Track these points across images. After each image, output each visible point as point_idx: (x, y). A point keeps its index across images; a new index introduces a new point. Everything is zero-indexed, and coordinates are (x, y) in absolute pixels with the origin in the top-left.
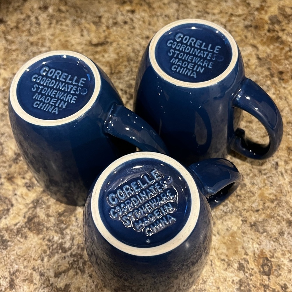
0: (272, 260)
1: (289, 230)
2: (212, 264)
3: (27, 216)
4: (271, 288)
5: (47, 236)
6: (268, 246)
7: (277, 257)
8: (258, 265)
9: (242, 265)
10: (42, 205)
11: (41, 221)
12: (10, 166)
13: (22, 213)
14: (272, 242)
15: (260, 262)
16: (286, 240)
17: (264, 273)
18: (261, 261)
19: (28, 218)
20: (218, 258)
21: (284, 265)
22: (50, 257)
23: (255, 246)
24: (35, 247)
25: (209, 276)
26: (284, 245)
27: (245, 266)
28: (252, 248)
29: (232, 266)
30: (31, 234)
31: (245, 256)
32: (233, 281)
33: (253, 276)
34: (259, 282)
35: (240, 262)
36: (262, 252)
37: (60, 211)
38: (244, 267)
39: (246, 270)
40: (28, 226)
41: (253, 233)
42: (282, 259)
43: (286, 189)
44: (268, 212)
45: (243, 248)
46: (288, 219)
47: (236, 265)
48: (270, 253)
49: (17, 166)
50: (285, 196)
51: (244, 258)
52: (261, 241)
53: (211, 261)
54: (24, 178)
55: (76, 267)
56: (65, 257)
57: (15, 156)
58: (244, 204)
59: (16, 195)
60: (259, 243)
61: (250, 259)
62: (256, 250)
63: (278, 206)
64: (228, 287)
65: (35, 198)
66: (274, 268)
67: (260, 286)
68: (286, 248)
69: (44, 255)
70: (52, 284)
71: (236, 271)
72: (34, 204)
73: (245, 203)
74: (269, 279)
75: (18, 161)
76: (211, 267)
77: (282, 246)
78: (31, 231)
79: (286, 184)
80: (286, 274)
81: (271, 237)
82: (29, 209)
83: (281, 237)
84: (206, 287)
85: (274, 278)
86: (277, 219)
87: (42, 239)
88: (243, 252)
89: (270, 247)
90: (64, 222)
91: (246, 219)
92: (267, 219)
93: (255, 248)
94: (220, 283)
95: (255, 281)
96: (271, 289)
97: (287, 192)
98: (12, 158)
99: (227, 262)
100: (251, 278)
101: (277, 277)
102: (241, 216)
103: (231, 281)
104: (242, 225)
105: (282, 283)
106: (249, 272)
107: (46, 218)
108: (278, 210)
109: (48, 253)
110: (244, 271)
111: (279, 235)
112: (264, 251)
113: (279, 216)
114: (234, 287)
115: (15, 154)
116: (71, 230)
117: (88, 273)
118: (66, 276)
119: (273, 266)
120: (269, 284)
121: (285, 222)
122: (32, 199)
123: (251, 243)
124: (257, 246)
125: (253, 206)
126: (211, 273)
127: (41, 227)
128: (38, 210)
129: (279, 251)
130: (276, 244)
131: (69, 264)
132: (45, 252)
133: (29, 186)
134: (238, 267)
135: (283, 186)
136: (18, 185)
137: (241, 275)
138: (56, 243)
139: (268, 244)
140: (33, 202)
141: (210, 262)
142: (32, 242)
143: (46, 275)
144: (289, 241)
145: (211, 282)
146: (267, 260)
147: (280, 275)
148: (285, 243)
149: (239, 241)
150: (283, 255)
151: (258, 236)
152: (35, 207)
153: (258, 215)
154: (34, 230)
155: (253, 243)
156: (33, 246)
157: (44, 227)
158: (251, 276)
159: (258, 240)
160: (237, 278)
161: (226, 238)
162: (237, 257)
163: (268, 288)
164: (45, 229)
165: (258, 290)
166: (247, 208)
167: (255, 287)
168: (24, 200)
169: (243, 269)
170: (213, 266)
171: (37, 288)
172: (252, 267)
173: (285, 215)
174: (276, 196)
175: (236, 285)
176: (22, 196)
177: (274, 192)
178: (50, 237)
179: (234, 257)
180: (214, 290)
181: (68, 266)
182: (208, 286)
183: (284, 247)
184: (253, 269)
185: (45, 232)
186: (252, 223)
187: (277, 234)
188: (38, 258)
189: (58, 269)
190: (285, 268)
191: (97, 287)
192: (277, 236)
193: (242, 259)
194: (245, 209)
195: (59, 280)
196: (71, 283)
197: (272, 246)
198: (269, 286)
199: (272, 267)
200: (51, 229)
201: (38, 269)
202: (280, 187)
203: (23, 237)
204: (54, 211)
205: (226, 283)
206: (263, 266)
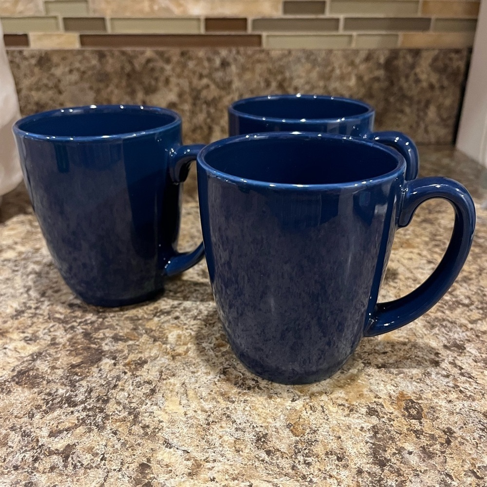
0: (420, 401)
1: (437, 370)
2: (325, 410)
3: (17, 370)
4: (426, 433)
5: (46, 389)
6: (410, 388)
7: (426, 399)
8: (399, 408)
9: (373, 409)
10: (46, 357)
11: (40, 373)
12: (5, 322)
13: (9, 367)
14: (414, 383)
15: (401, 405)
16: (436, 380)
17: (411, 416)
18: (403, 404)
19: (19, 372)
20: (333, 404)
21: (440, 406)
22: (47, 413)
23: (389, 388)
24: (21, 403)
25: (321, 424)
26: (434, 385)
27: (379, 410)
28: (385, 390)
29: (357, 411)
30: (20, 389)
31: (376, 400)
32: (362, 428)
33: (394, 420)
34: (406, 427)
35: (369, 406)
36: (402, 394)
37: (74, 363)
38: (377, 412)
39: (381, 415)
40: (17, 380)
41: (383, 375)
42: (436, 400)
43: (421, 332)
44: (402, 353)
45: (371, 391)
46: (433, 359)
47: (364, 410)
48: (414, 395)
49: (16, 322)
50: (422, 338)
51: (375, 402)
52: (398, 383)
53: (322, 407)
54: (23, 332)
55: (91, 423)
56: (72, 412)
57: (15, 313)
58: (362, 347)
59: (5, 348)
60: (396, 385)
61: (385, 402)
62: (392, 392)
63: (413, 348)
64: (355, 435)
65: (37, 351)
66: (426, 410)
67: (409, 432)
68: (438, 388)
69: (35, 411)
70: (43, 445)
71: (364, 416)
72: (33, 357)
73: (364, 346)
74: (421, 423)
75: (19, 317)
76: (323, 413)
77: (431, 387)
78: (20, 385)
79: (420, 328)
80: (447, 416)
81: (412, 378)
82: (24, 362)
83: (427, 377)
84: (317, 437)
85: (428, 422)
86: (416, 360)
87: (37, 394)
88: (372, 395)
89: (414, 388)
90: (79, 374)
91: (369, 361)
92: (400, 361)
93: (390, 390)
94: (341, 432)
95: (399, 426)
96: (428, 435)
97: (424, 335)
98: (11, 315)
99: (348, 407)
100: (392, 423)
101: (433, 420)
102: (362, 359)
103: (359, 428)
104: (364, 367)
105: (443, 426)
106: (386, 417)
107: (49, 371)
108: (415, 351)
109: (44, 408)
110: (378, 416)
111: (424, 376)
112: (405, 393)
113: (418, 357)
114: (365, 436)
115: (16, 311)
116: (88, 381)
117: (111, 429)
118: (69, 435)
119: (424, 409)
120: (422, 429)
121: (429, 362)
122: (31, 352)
123: (382, 385)
124: (394, 388)
125: (377, 348)
126: (325, 421)
127: (38, 380)
128: (38, 362)
129: (429, 392)
130: (421, 385)
131: (78, 420)
132: (38, 407)
133: (31, 340)
134: (367, 412)
135: (416, 330)
136: (11, 339)
137: (374, 420)
138: (61, 396)
139: (409, 385)
140: (32, 355)
141: (320, 408)
142: (17, 397)
143: (33, 435)
144: (441, 382)
145: (325, 430)
146: (413, 402)
147: (438, 417)
148: (435, 384)
149: (362, 384)
150: (436, 395)
151: (392, 378)
152: (34, 360)
153: (386, 357)
154: (25, 384)
155: (385, 386)
156: (19, 402)
157: (44, 380)
158: (390, 421)
159: (393, 382)
160: (368, 424)
161: (342, 381)
162: (363, 401)
163: (422, 434)
164: (45, 382)
165: (407, 437)
166: (368, 351)
167: (401, 434)
168: (17, 353)
169: (377, 414)
170: (327, 412)
171: (12, 452)
172: (391, 412)
173: (427, 356)
174: (407, 338)
175: (368, 433)
176: (15, 350)
177: (405, 335)
178: (51, 390)
179: (358, 401)
180: (332, 440)
181: (76, 422)
182: (321, 436)
183: (434, 387)
184: (392, 413)
185: (45, 385)
186: (380, 365)
187: (420, 375)
188: (24, 415)
189: (57, 427)
190: (444, 410)
191: (125, 446)
192: (421, 377)
193: (371, 403)
194: (365, 352)
195: (56, 440)
196: (78, 443)
197: (416, 387)
198: (423, 432)
199: (422, 410)
200: (55, 382)
201: (21, 428)
202: (412, 331)
203: (4, 393)
204: (65, 363)
205: (351, 431)
206: (407, 409)
